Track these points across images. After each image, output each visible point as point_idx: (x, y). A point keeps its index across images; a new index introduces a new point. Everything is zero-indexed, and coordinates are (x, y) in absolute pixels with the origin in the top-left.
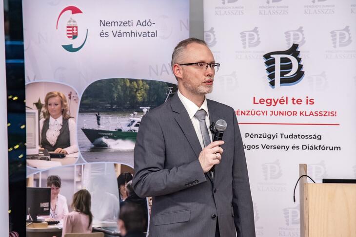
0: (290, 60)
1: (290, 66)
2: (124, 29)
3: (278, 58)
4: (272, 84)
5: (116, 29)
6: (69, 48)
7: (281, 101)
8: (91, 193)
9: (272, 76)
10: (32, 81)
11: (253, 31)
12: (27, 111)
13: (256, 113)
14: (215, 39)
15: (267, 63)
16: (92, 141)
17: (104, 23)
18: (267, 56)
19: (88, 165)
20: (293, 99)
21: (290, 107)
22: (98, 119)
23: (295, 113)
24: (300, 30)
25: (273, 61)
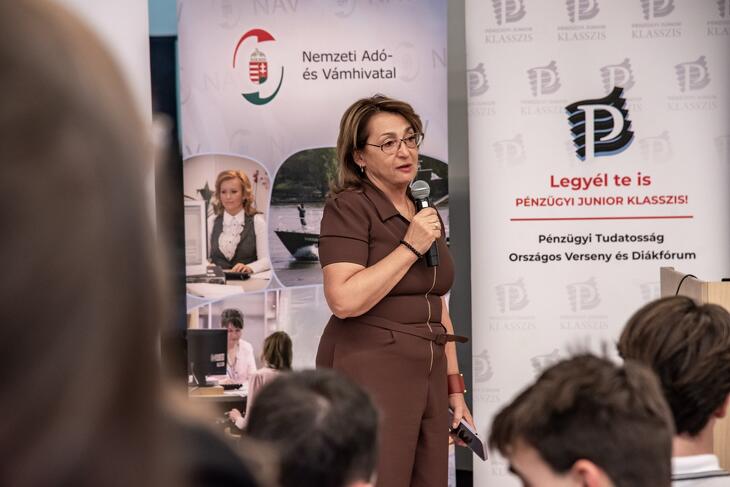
0: (609, 114)
1: (611, 124)
2: (342, 66)
3: (589, 111)
4: (582, 153)
5: (329, 65)
6: (254, 98)
7: (597, 181)
8: (293, 338)
9: (580, 141)
10: (194, 154)
11: (548, 67)
12: (187, 202)
13: (556, 202)
14: (486, 82)
15: (572, 120)
16: (292, 251)
17: (308, 57)
18: (572, 108)
19: (287, 291)
20: (616, 178)
21: (611, 190)
22: (302, 214)
23: (619, 201)
24: (626, 64)
25: (582, 116)
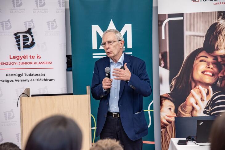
0: (27, 36)
1: (28, 39)
3: (21, 35)
4: (19, 48)
7: (24, 57)
9: (19, 45)
11: (7, 21)
13: (11, 63)
15: (16, 38)
18: (15, 34)
20: (30, 56)
21: (29, 60)
23: (31, 63)
24: (32, 21)
25: (19, 37)
